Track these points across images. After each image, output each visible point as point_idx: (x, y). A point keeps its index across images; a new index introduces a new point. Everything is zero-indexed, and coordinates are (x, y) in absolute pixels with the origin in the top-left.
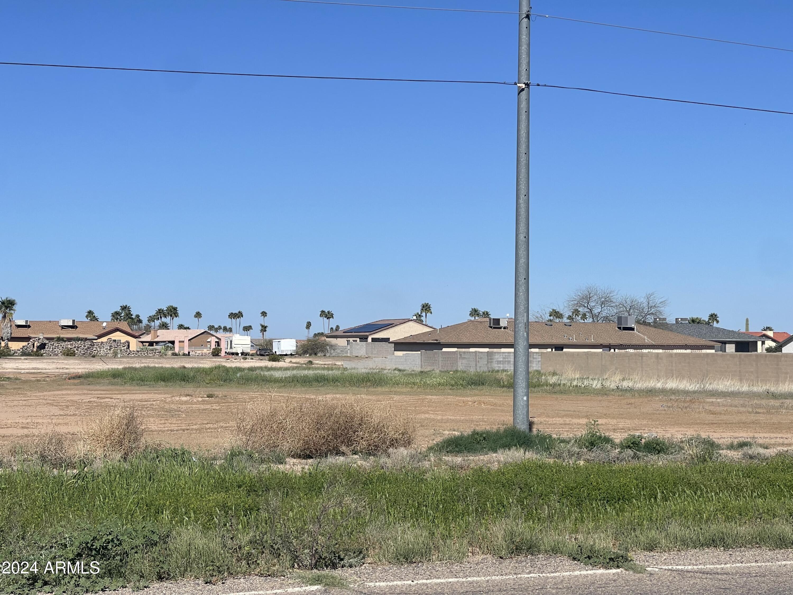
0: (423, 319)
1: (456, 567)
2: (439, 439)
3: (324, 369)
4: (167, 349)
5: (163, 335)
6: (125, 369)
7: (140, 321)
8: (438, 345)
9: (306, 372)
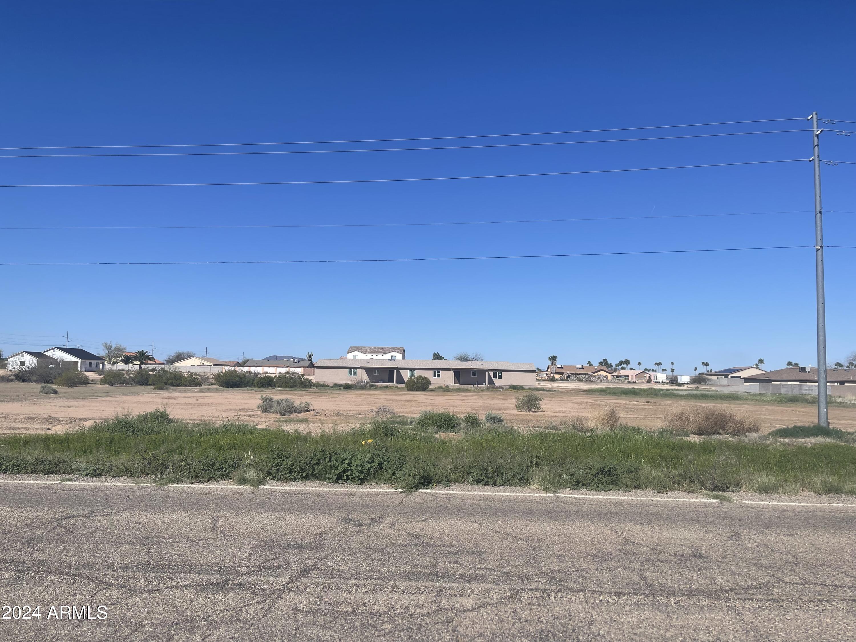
0: (759, 366)
1: (794, 497)
2: (773, 429)
3: (705, 391)
4: (625, 379)
5: (623, 373)
6: (606, 388)
7: (612, 366)
8: (770, 381)
9: (696, 392)
